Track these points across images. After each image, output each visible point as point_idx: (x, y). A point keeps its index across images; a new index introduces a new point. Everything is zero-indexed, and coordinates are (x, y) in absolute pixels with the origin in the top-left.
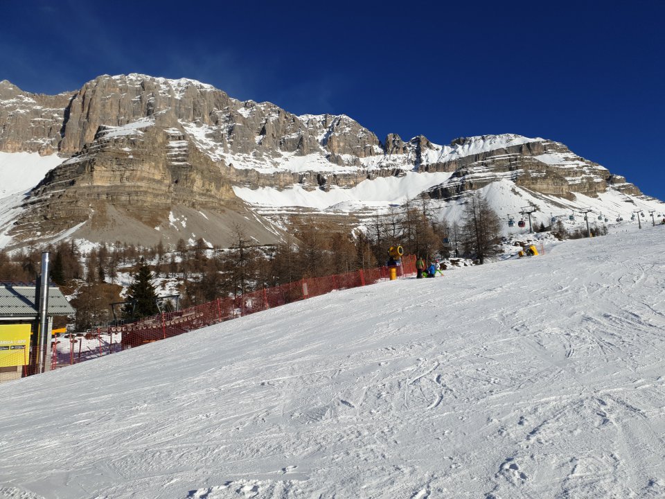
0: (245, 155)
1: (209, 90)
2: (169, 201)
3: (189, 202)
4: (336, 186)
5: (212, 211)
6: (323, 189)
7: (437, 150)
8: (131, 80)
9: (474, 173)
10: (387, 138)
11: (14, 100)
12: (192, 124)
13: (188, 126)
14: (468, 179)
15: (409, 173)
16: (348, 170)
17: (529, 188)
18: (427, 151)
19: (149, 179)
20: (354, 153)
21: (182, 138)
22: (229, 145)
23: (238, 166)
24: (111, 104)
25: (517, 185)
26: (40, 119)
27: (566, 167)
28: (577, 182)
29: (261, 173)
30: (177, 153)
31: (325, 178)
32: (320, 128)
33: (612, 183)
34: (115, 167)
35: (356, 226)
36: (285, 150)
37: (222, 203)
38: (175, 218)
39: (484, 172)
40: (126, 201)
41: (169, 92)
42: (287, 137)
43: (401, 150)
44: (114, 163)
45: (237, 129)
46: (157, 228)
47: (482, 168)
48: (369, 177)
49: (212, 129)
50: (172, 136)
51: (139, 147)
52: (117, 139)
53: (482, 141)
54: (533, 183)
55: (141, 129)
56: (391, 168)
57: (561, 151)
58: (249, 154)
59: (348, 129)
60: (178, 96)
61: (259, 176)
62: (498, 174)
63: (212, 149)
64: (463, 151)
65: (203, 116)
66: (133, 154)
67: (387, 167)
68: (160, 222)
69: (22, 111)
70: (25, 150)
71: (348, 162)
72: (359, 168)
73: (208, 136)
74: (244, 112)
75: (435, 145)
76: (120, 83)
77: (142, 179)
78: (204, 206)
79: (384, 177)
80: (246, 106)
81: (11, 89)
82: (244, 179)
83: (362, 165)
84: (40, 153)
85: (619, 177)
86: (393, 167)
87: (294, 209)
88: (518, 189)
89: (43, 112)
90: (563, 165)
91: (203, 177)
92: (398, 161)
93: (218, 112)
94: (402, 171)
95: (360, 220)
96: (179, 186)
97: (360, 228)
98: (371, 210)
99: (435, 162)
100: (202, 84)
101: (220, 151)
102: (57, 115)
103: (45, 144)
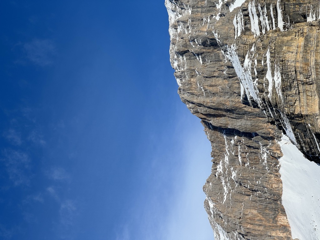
19: (305, 51)
21: (246, 12)
24: (211, 86)
26: (240, 157)
30: (266, 18)
34: (294, 91)
50: (245, 24)
51: (265, 65)
52: (259, 89)
60: (189, 11)
69: (234, 174)
70: (277, 171)
76: (185, 77)
84: (279, 157)
89: (231, 154)
102: (232, 142)
103: (268, 152)
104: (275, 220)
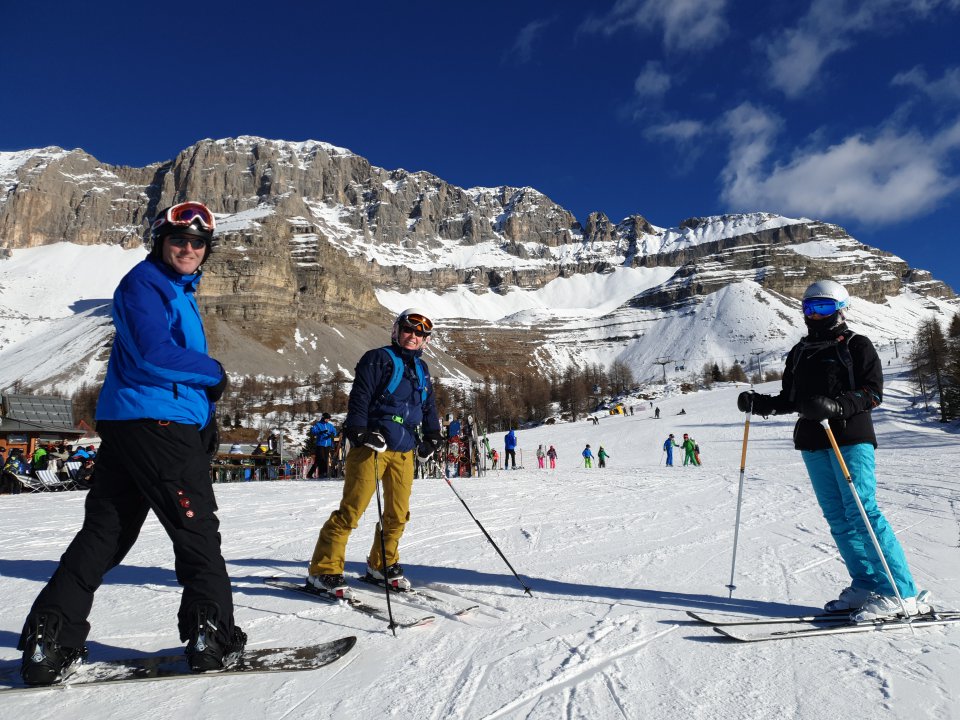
0: (393, 246)
1: (344, 156)
2: (294, 315)
3: (321, 315)
4: (516, 288)
5: (350, 326)
6: (498, 291)
7: (660, 235)
8: (240, 145)
9: (704, 271)
10: (588, 219)
11: (90, 175)
12: (321, 204)
13: (316, 206)
14: (697, 279)
15: (619, 269)
16: (534, 264)
17: (782, 292)
18: (646, 236)
19: (270, 288)
20: (542, 241)
21: (310, 231)
22: (371, 233)
23: (384, 261)
24: (215, 179)
25: (764, 288)
26: (122, 200)
27: (839, 260)
28: (854, 282)
29: (414, 269)
30: (304, 251)
31: (502, 276)
32: (495, 205)
33: (912, 281)
34: (227, 272)
35: (541, 344)
36: (447, 238)
37: (362, 315)
38: (302, 336)
39: (718, 269)
40: (241, 315)
41: (290, 160)
42: (450, 220)
43: (608, 235)
44: (225, 267)
45: (382, 210)
46: (281, 351)
47: (715, 264)
48: (562, 274)
49: (348, 210)
50: (297, 228)
51: (256, 245)
52: (230, 236)
53: (721, 223)
54: (787, 286)
55: (257, 220)
56: (593, 261)
57: (835, 236)
58: (398, 244)
59: (534, 208)
60: (302, 166)
61: (411, 274)
62: (739, 273)
63: (348, 239)
64: (695, 237)
65: (337, 193)
66: (249, 255)
67: (588, 259)
68: (284, 343)
69: (100, 190)
70: (105, 241)
71: (534, 253)
72: (548, 262)
73: (343, 220)
74: (391, 186)
75: (656, 229)
76: (227, 150)
77: (260, 287)
78: (339, 320)
79: (584, 274)
80: (393, 177)
81: (86, 160)
82: (391, 279)
83: (554, 257)
84: (122, 246)
85: (921, 272)
86: (596, 260)
87: (456, 322)
88: (764, 294)
89: (127, 190)
90: (836, 258)
91: (338, 282)
92: (604, 251)
93: (356, 186)
94: (609, 265)
95: (546, 336)
96: (307, 295)
97: (545, 346)
98: (562, 321)
99: (656, 252)
100: (336, 148)
101: (358, 241)
102: (143, 194)
103: (129, 234)
104: (37, 231)
